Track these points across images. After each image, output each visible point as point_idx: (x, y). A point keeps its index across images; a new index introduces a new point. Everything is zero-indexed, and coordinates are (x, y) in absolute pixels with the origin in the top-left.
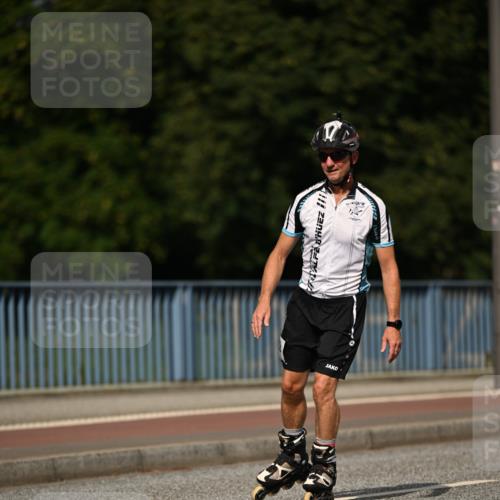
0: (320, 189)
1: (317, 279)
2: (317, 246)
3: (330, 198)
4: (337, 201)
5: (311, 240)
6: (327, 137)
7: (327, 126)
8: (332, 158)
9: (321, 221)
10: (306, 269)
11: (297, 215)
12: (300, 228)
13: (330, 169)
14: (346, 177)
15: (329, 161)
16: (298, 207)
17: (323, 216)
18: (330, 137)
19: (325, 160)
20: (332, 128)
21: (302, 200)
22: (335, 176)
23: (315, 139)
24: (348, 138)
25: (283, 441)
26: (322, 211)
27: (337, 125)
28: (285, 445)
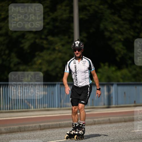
3: (77, 61)
4: (79, 62)
7: (76, 42)
9: (75, 68)
10: (74, 81)
11: (69, 67)
13: (77, 54)
14: (81, 56)
15: (77, 52)
17: (76, 66)
18: (77, 45)
19: (76, 51)
20: (77, 43)
23: (73, 46)
24: (81, 45)
25: (73, 125)
26: (75, 65)
27: (79, 42)
28: (74, 126)
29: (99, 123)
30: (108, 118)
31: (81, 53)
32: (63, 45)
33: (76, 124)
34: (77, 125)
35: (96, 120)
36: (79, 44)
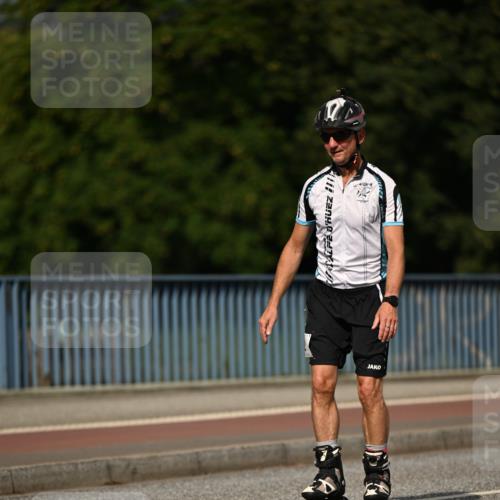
1: (334, 269)
3: (338, 180)
4: (345, 183)
6: (329, 116)
7: (329, 105)
9: (329, 207)
13: (334, 151)
15: (332, 142)
16: (306, 194)
17: (331, 201)
18: (331, 116)
19: (328, 141)
20: (334, 106)
22: (340, 157)
24: (352, 117)
25: (319, 454)
26: (331, 195)
28: (323, 459)
33: (330, 449)
34: (335, 452)
36: (342, 112)
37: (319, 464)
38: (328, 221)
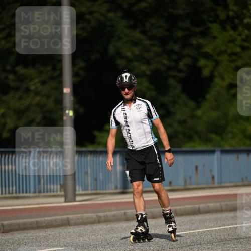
0: (121, 105)
1: (134, 142)
2: (128, 128)
4: (130, 107)
5: (124, 126)
6: (125, 80)
7: (124, 75)
8: (128, 89)
9: (125, 117)
11: (115, 118)
12: (118, 123)
13: (127, 94)
14: (132, 97)
15: (127, 91)
16: (114, 115)
17: (126, 115)
18: (126, 80)
20: (126, 76)
21: (115, 111)
22: (128, 97)
23: (119, 81)
24: (133, 80)
27: (128, 75)
28: (139, 219)
29: (108, 221)
30: (123, 212)
31: (133, 93)
32: (43, 83)
33: (142, 215)
35: (102, 214)
36: (130, 78)
37: (138, 221)
38: (126, 122)
